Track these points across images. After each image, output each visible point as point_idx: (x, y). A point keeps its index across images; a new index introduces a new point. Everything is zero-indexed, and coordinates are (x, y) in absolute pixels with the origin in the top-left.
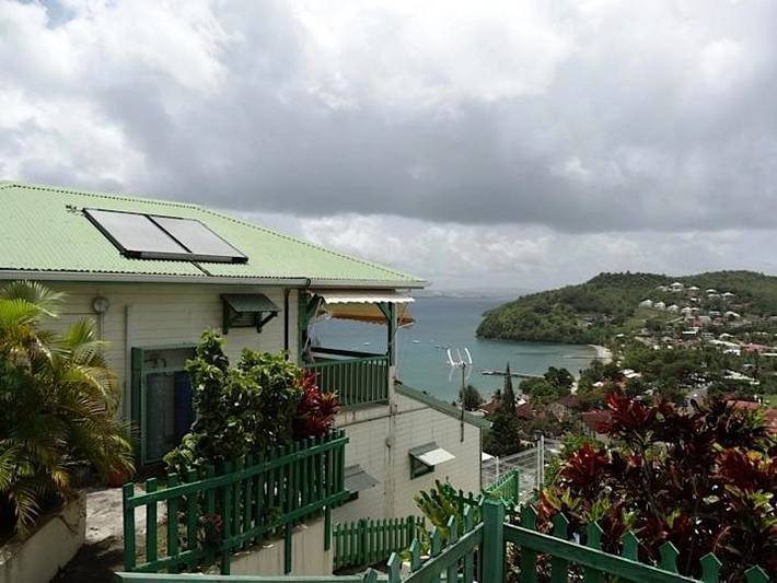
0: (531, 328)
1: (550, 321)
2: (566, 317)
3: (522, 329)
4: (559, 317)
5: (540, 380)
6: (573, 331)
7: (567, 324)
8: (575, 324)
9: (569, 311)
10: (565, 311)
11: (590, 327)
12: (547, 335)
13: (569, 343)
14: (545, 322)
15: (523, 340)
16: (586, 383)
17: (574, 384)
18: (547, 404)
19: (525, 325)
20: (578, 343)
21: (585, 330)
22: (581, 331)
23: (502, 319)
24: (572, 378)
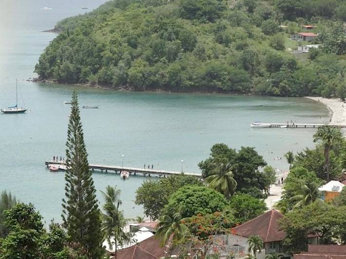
0: (172, 57)
1: (220, 41)
2: (257, 31)
3: (150, 61)
4: (240, 30)
5: (191, 180)
6: (274, 66)
7: (261, 47)
8: (280, 47)
9: (266, 16)
10: (256, 15)
11: (313, 56)
12: (212, 75)
13: (265, 94)
14: (206, 41)
15: (153, 86)
16: (303, 182)
17: (273, 189)
18: (204, 236)
19: (158, 51)
20: (285, 94)
21: (302, 62)
22: (292, 65)
23: (100, 37)
24: (270, 173)
